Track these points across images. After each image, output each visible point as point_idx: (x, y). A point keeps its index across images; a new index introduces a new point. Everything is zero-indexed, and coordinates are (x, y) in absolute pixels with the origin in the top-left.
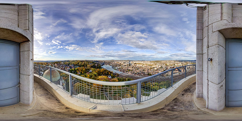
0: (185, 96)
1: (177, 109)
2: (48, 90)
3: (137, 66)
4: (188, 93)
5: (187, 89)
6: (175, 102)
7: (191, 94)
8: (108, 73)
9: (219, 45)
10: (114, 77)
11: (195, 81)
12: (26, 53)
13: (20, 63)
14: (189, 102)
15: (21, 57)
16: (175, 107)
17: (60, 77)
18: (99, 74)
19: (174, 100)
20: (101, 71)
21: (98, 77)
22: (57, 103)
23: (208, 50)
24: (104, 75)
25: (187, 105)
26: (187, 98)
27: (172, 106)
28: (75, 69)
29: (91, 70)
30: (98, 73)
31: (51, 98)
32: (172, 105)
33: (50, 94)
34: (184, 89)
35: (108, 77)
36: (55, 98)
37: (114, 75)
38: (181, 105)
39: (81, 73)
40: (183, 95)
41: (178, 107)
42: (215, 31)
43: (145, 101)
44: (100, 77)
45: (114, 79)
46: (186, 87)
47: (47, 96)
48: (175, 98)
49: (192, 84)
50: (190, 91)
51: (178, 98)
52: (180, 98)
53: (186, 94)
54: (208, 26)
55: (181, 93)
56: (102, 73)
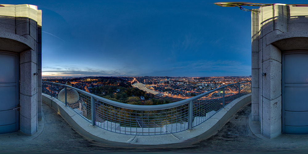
0: (239, 119)
1: (231, 135)
2: (62, 116)
3: (177, 84)
4: (243, 116)
5: (241, 111)
6: (228, 127)
7: (246, 117)
8: (140, 93)
9: (273, 59)
10: (148, 98)
11: (251, 102)
12: (26, 65)
13: (20, 79)
14: (244, 126)
15: (21, 71)
16: (229, 133)
17: (79, 98)
18: (130, 94)
19: (227, 124)
20: (132, 90)
21: (127, 98)
22: (72, 134)
23: (262, 64)
24: (135, 96)
25: (242, 130)
26: (241, 121)
27: (225, 132)
28: (98, 88)
29: (119, 89)
30: (128, 93)
31: (64, 127)
32: (225, 130)
33: (63, 121)
34: (238, 111)
35: (140, 98)
36: (71, 128)
37: (148, 96)
38: (235, 130)
39: (106, 93)
40: (236, 118)
41: (232, 133)
42: (269, 44)
43: (197, 126)
44: (130, 98)
45: (148, 101)
46: (240, 109)
47: (60, 124)
48: (227, 122)
49: (247, 106)
50: (245, 114)
51: (231, 122)
52: (233, 122)
53: (240, 117)
54: (262, 38)
55: (234, 116)
56: (133, 92)
